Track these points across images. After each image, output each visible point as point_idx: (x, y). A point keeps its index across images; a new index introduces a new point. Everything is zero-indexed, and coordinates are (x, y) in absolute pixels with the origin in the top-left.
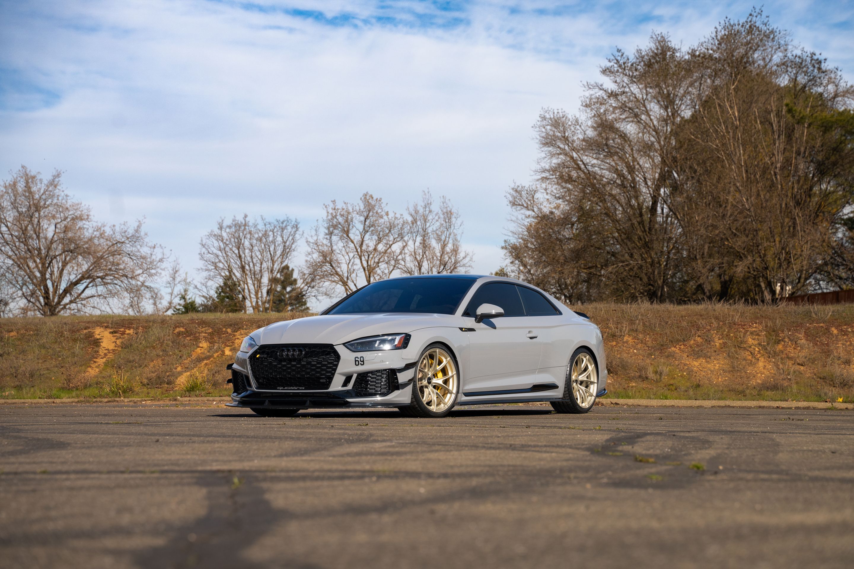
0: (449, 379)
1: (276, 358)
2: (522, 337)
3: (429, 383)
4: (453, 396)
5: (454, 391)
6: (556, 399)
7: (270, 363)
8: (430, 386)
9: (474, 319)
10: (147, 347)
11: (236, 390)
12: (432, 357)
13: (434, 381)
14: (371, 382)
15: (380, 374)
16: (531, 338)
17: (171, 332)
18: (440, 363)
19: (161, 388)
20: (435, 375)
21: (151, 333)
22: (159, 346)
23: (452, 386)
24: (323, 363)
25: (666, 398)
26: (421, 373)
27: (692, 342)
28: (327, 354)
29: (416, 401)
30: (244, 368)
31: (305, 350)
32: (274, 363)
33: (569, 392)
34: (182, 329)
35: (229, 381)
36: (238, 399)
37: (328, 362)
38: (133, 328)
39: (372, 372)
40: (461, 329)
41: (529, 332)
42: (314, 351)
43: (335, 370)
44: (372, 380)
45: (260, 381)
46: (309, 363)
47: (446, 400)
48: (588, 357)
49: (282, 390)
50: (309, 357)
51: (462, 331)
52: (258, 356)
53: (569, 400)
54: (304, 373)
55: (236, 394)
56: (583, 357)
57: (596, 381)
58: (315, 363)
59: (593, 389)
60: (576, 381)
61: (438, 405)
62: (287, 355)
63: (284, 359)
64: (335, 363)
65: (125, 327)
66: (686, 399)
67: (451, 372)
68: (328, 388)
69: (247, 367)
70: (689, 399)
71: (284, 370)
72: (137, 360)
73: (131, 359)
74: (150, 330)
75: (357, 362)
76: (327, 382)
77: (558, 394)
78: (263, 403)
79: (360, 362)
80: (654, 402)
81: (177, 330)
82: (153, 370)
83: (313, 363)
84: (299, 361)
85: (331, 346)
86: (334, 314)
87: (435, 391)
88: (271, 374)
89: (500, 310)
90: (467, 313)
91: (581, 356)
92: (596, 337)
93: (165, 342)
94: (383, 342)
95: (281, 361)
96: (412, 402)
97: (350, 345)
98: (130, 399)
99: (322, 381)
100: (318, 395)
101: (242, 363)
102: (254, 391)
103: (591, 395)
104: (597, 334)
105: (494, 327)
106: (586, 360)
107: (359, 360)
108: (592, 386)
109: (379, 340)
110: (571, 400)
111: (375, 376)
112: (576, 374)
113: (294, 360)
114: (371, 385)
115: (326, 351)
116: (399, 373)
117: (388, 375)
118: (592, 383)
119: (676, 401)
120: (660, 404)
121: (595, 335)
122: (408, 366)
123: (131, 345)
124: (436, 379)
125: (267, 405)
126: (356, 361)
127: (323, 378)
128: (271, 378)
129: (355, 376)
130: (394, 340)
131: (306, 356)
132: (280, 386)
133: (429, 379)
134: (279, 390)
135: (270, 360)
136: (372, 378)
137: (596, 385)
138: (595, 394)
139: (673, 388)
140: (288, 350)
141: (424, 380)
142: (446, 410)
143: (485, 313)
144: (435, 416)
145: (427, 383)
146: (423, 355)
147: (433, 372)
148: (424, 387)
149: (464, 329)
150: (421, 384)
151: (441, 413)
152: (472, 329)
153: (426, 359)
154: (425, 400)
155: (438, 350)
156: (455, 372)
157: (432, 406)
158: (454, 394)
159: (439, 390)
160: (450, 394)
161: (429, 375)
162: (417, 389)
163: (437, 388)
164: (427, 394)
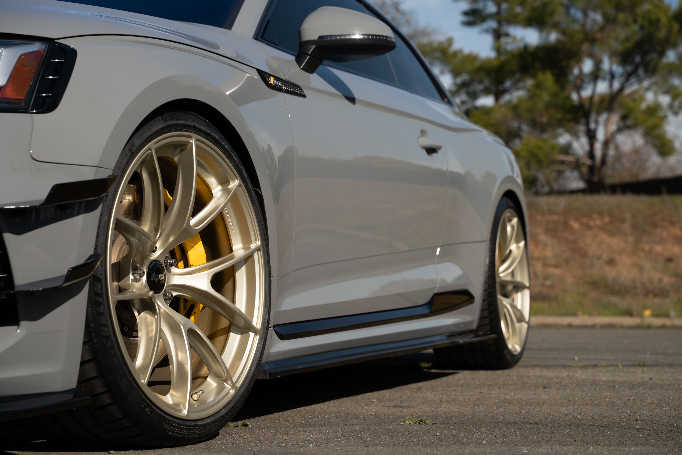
0: (233, 269)
4: (255, 340)
8: (159, 298)
16: (427, 150)
18: (200, 199)
20: (179, 254)
23: (247, 298)
47: (227, 358)
57: (527, 283)
59: (522, 302)
67: (244, 241)
87: (180, 319)
105: (350, 97)
108: (519, 296)
124: (182, 268)
133: (157, 269)
137: (527, 292)
141: (133, 274)
142: (232, 405)
143: (331, 36)
144: (186, 436)
145: (147, 289)
146: (133, 155)
147: (171, 239)
148: (137, 304)
149: (272, 79)
150: (121, 290)
151: (209, 420)
152: (297, 86)
153: (145, 176)
154: (144, 367)
155: (193, 142)
156: (256, 243)
157: (171, 391)
158: (256, 332)
159: (192, 318)
160: (242, 333)
161: (154, 250)
162: (109, 319)
163: (185, 309)
164: (151, 338)
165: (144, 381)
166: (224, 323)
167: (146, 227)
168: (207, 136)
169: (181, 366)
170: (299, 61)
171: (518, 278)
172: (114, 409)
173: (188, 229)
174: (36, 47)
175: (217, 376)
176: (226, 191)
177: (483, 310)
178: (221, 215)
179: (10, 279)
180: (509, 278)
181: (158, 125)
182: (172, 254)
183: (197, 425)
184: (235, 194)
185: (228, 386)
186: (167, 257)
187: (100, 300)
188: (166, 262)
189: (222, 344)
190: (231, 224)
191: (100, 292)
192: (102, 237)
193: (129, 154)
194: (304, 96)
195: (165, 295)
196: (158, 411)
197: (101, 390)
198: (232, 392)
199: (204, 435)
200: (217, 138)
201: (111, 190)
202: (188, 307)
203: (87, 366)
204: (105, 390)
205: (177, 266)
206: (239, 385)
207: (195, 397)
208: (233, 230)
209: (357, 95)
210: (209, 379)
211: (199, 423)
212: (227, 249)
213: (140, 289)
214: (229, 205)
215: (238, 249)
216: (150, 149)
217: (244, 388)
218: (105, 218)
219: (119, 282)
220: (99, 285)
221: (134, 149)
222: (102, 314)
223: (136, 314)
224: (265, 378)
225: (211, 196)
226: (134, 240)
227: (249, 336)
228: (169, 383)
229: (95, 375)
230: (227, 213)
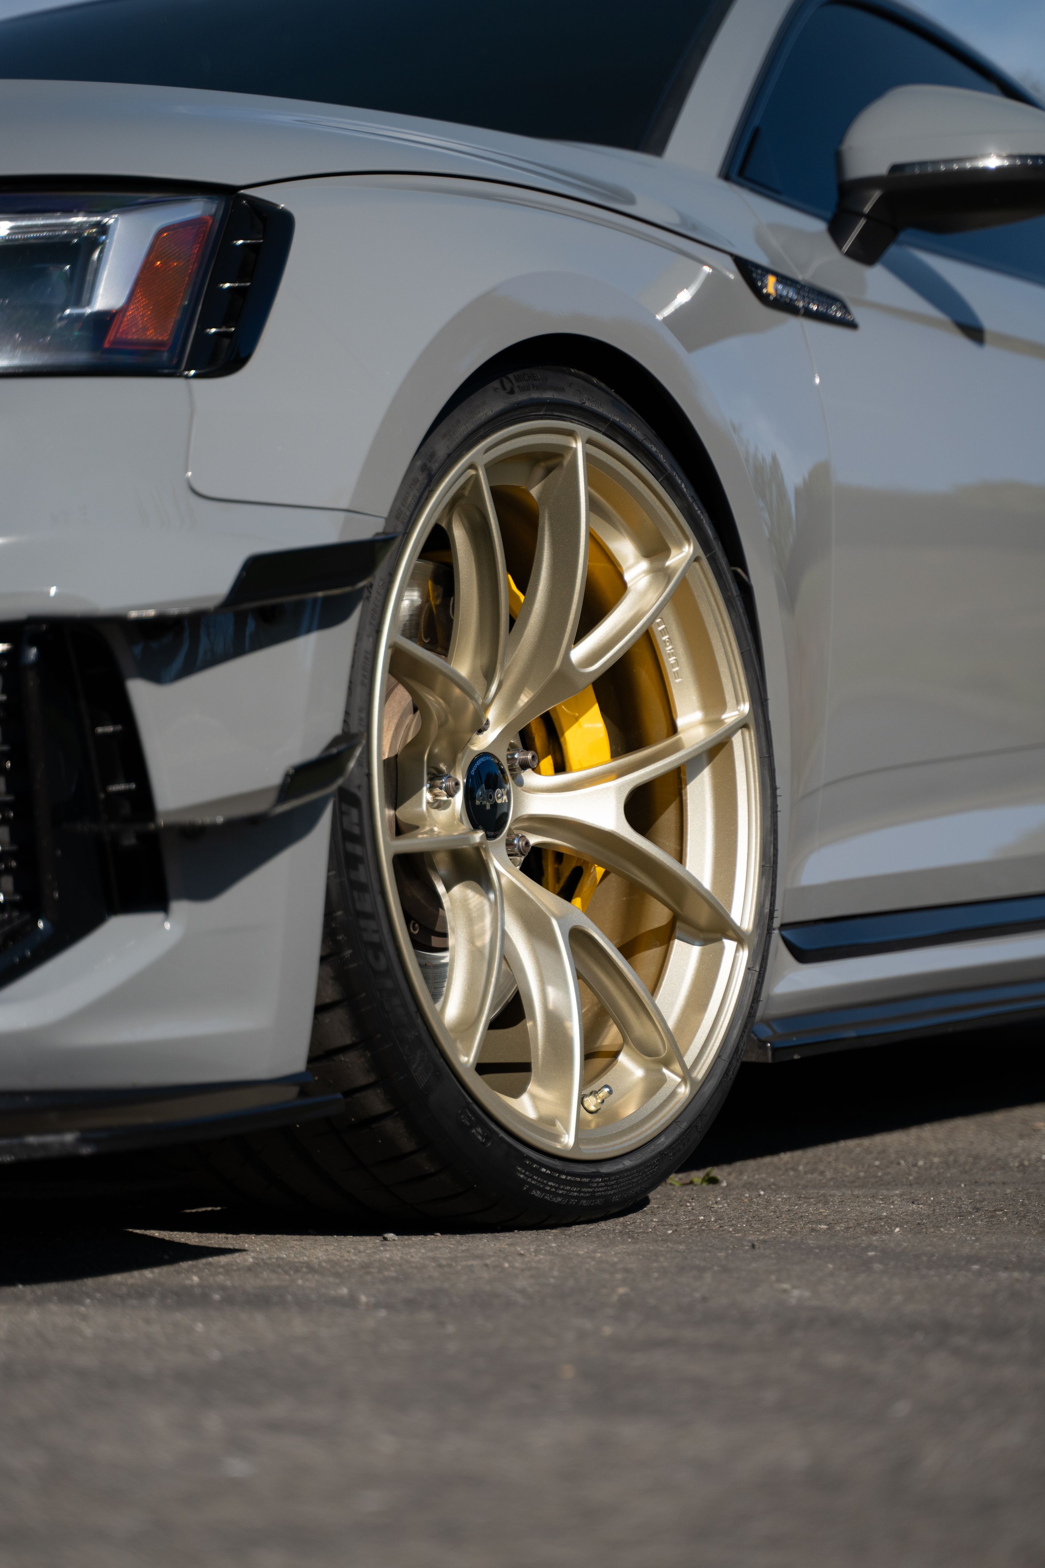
0: (679, 775)
4: (732, 963)
8: (497, 851)
9: (819, 222)
13: (538, 795)
23: (716, 852)
40: (753, 276)
47: (669, 1006)
67: (703, 705)
105: (970, 327)
124: (553, 776)
141: (431, 789)
142: (684, 1125)
143: (923, 164)
144: (573, 1201)
145: (466, 826)
146: (432, 481)
147: (524, 699)
148: (443, 865)
149: (771, 280)
150: (400, 829)
151: (627, 1163)
152: (831, 299)
153: (459, 535)
154: (466, 1025)
155: (578, 446)
156: (739, 709)
157: (532, 1087)
158: (739, 938)
159: (577, 901)
160: (704, 942)
161: (481, 727)
162: (379, 899)
163: (558, 878)
164: (480, 951)
165: (467, 1059)
166: (659, 914)
167: (463, 666)
168: (614, 431)
169: (555, 1022)
170: (837, 232)
172: (394, 1127)
173: (567, 672)
174: (195, 209)
175: (645, 1051)
176: (660, 573)
178: (647, 638)
179: (144, 795)
181: (492, 403)
182: (526, 739)
183: (598, 1175)
184: (683, 582)
185: (672, 1077)
186: (512, 747)
187: (358, 850)
188: (511, 759)
189: (653, 970)
190: (672, 660)
191: (356, 830)
192: (359, 690)
193: (422, 478)
194: (852, 325)
195: (509, 844)
196: (502, 1134)
197: (362, 1080)
198: (684, 1091)
199: (616, 1198)
200: (639, 435)
201: (380, 572)
202: (566, 873)
203: (327, 1018)
204: (372, 1078)
205: (537, 770)
206: (700, 1073)
207: (591, 1103)
208: (677, 675)
209: (988, 321)
210: (623, 1059)
211: (605, 1169)
212: (663, 726)
213: (450, 826)
214: (668, 612)
215: (692, 726)
216: (472, 466)
217: (713, 1082)
218: (367, 644)
219: (395, 809)
220: (354, 812)
221: (434, 466)
222: (362, 888)
223: (441, 889)
224: (762, 1060)
225: (623, 587)
226: (433, 700)
227: (722, 949)
228: (525, 1067)
229: (348, 1041)
230: (663, 632)
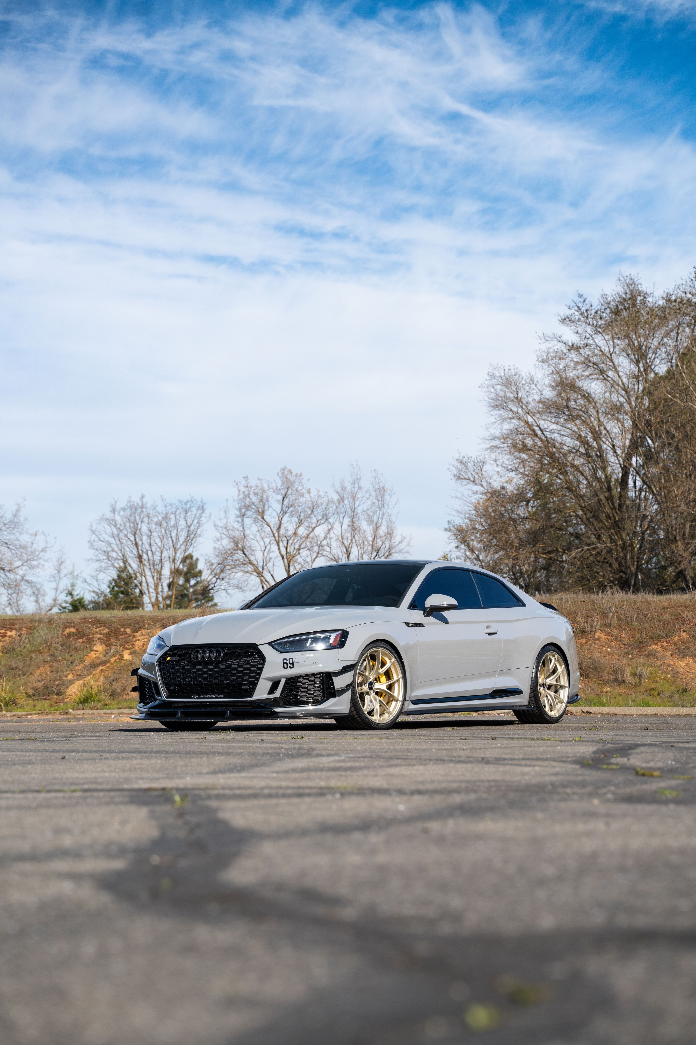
0: (394, 683)
1: (190, 662)
2: (479, 633)
3: (371, 688)
4: (399, 704)
5: (401, 698)
6: (520, 706)
7: (183, 667)
8: (372, 692)
9: (422, 612)
10: (32, 651)
11: (143, 700)
12: (373, 657)
13: (377, 686)
14: (303, 688)
15: (313, 678)
16: (490, 634)
17: (60, 633)
18: (383, 664)
19: (49, 699)
20: (377, 680)
21: (37, 634)
22: (46, 650)
23: (398, 692)
24: (246, 666)
25: (648, 705)
26: (361, 677)
27: (676, 638)
28: (250, 656)
29: (355, 710)
30: (152, 674)
31: (224, 651)
32: (188, 667)
33: (535, 698)
34: (73, 630)
35: (134, 689)
36: (145, 710)
37: (251, 665)
38: (16, 629)
39: (303, 676)
40: (407, 624)
41: (488, 627)
42: (235, 652)
43: (260, 674)
44: (303, 686)
45: (172, 688)
46: (229, 667)
47: (391, 709)
48: (557, 656)
49: (197, 698)
50: (228, 659)
51: (409, 626)
52: (168, 659)
53: (535, 708)
54: (222, 679)
55: (142, 704)
56: (551, 657)
57: (567, 685)
58: (236, 666)
59: (564, 694)
60: (544, 685)
61: (382, 714)
62: (203, 657)
63: (199, 662)
64: (259, 666)
65: (6, 628)
66: (671, 706)
67: (396, 675)
68: (251, 696)
69: (155, 672)
70: (675, 706)
71: (200, 676)
72: (20, 667)
73: (14, 665)
74: (35, 631)
75: (285, 665)
76: (250, 688)
77: (522, 700)
78: (175, 714)
79: (289, 665)
80: (634, 711)
81: (67, 631)
82: (40, 678)
83: (233, 666)
84: (217, 664)
85: (255, 646)
86: (256, 608)
87: (378, 698)
88: (184, 679)
89: (453, 601)
90: (413, 606)
91: (549, 655)
92: (566, 633)
93: (53, 645)
94: (316, 640)
95: (195, 664)
96: (351, 712)
97: (277, 644)
98: (14, 713)
99: (244, 687)
100: (240, 704)
101: (149, 667)
102: (164, 701)
103: (562, 702)
104: (567, 629)
105: (446, 622)
106: (554, 660)
107: (288, 662)
108: (562, 691)
109: (311, 638)
110: (538, 708)
111: (307, 681)
112: (543, 677)
113: (211, 663)
114: (302, 692)
115: (249, 652)
116: (336, 677)
117: (322, 680)
118: (562, 687)
119: (659, 708)
120: (641, 713)
121: (564, 630)
122: (346, 669)
123: (13, 649)
124: (379, 683)
125: (179, 717)
126: (284, 663)
127: (245, 684)
128: (184, 684)
129: (283, 681)
130: (328, 638)
131: (225, 658)
132: (194, 694)
133: (371, 684)
134: (194, 698)
135: (183, 663)
136: (303, 683)
137: (567, 689)
138: (565, 701)
139: (656, 693)
140: (204, 652)
141: (364, 686)
142: (391, 721)
144: (378, 728)
145: (368, 689)
146: (363, 656)
147: (375, 676)
148: (366, 693)
149: (411, 624)
150: (361, 690)
151: (385, 725)
152: (422, 623)
153: (367, 660)
154: (366, 710)
155: (381, 649)
156: (400, 676)
157: (374, 716)
158: (400, 701)
159: (381, 697)
160: (396, 702)
161: (370, 679)
162: (357, 697)
164: (369, 702)
165: (366, 713)
166: (391, 699)
167: (367, 674)
168: (384, 648)
169: (377, 710)
170: (424, 614)
171: (562, 683)
172: (358, 719)
173: (379, 674)
174: (340, 632)
175: (387, 714)
176: (391, 662)
177: (530, 697)
178: (390, 668)
179: (334, 688)
180: (555, 683)
181: (370, 647)
182: (376, 679)
184: (394, 662)
185: (391, 716)
186: (374, 680)
187: (354, 693)
188: (374, 682)
189: (389, 705)
190: (393, 670)
191: (354, 691)
192: (355, 677)
193: (361, 656)
194: (424, 626)
196: (369, 721)
197: (356, 715)
198: (391, 719)
199: (384, 728)
200: (390, 648)
202: (380, 694)
203: (352, 708)
205: (377, 683)
206: (393, 718)
207: (381, 718)
208: (393, 672)
209: (449, 621)
210: (385, 714)
211: (382, 725)
212: (392, 678)
213: (366, 689)
214: (392, 665)
215: (395, 678)
216: (368, 654)
217: (395, 719)
218: (355, 673)
219: (360, 688)
220: (354, 689)
221: (363, 654)
222: (355, 696)
223: (365, 695)
225: (387, 663)
227: (398, 702)
228: (374, 714)
230: (392, 667)
